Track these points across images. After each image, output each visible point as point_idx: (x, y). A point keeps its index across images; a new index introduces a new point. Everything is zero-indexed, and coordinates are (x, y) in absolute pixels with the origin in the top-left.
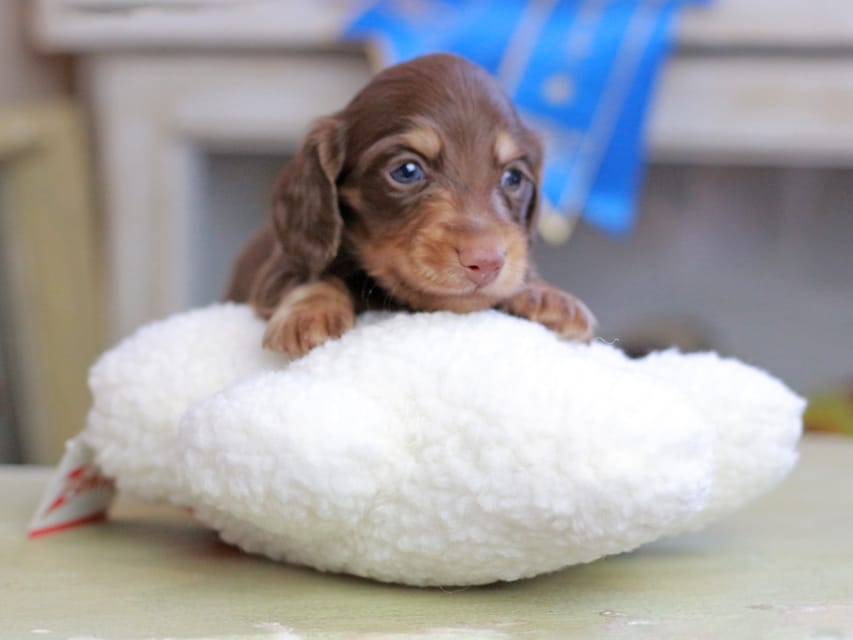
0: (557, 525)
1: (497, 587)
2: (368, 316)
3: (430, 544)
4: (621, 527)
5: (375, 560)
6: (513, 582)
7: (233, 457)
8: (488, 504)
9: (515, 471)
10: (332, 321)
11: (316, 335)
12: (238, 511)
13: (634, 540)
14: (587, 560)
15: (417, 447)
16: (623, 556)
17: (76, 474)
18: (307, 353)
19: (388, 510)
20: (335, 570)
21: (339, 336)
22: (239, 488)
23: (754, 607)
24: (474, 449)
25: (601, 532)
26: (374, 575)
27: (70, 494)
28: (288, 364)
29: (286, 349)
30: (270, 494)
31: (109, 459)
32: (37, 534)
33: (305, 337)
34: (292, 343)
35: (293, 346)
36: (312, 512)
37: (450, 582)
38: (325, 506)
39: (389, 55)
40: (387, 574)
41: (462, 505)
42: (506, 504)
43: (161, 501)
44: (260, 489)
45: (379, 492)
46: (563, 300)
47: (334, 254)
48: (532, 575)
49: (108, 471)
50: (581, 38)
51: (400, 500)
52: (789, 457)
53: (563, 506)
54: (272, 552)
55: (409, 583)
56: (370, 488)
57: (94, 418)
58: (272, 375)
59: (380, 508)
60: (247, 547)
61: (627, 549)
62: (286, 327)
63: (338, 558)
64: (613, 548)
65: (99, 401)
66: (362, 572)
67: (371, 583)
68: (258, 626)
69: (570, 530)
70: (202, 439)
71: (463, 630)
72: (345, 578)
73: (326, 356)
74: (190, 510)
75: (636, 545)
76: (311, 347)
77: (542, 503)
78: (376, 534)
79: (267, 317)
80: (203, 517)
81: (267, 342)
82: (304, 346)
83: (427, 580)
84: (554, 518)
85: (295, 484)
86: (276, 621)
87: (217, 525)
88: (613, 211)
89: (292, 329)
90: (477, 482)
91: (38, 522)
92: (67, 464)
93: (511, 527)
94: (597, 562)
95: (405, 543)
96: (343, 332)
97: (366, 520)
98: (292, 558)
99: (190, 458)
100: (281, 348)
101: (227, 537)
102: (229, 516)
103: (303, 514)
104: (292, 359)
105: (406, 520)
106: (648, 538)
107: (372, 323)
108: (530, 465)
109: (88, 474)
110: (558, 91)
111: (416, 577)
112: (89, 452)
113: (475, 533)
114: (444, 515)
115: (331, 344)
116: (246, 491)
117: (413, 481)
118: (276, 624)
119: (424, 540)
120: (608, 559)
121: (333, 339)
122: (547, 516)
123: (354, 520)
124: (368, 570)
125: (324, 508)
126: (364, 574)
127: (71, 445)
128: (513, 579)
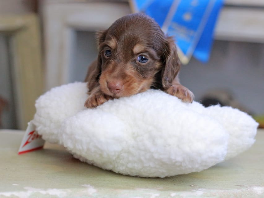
0: (177, 164)
1: (158, 178)
4: (197, 166)
5: (121, 169)
7: (77, 137)
8: (156, 156)
9: (165, 147)
11: (102, 99)
12: (78, 153)
15: (135, 137)
17: (32, 133)
19: (125, 155)
20: (108, 170)
22: (79, 147)
23: (238, 186)
24: (153, 139)
25: (190, 167)
30: (88, 149)
31: (40, 130)
33: (99, 100)
35: (95, 103)
36: (101, 155)
40: (124, 173)
42: (162, 157)
44: (85, 148)
45: (122, 149)
46: (184, 91)
48: (169, 176)
49: (40, 133)
51: (129, 152)
52: (252, 141)
53: (179, 159)
56: (119, 149)
57: (36, 116)
59: (122, 154)
60: (81, 160)
63: (110, 167)
65: (38, 111)
67: (120, 175)
68: (83, 186)
69: (181, 165)
70: (68, 130)
71: (147, 189)
72: (111, 172)
77: (173, 157)
78: (121, 162)
81: (86, 104)
82: (99, 102)
84: (176, 162)
86: (89, 184)
88: (203, 56)
89: (94, 98)
90: (153, 149)
92: (29, 130)
93: (162, 163)
95: (130, 166)
97: (118, 157)
99: (64, 136)
100: (91, 105)
101: (76, 157)
103: (98, 156)
105: (131, 158)
108: (170, 145)
110: (187, 17)
112: (34, 127)
113: (152, 164)
114: (142, 158)
116: (81, 148)
117: (133, 147)
118: (89, 185)
119: (136, 165)
122: (174, 161)
123: (114, 158)
124: (118, 172)
125: (105, 155)
126: (117, 173)
127: (29, 123)
128: (163, 177)
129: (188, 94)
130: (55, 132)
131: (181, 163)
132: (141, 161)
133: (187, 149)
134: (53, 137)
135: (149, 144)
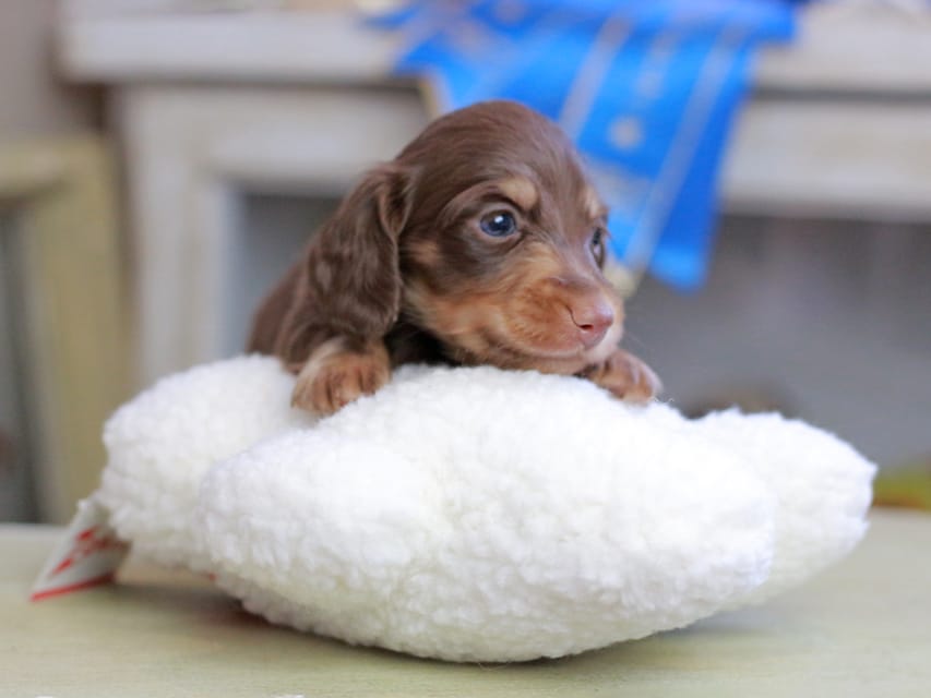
0: (605, 598)
1: (540, 664)
2: (406, 370)
3: (467, 617)
4: (674, 601)
5: (409, 633)
6: (558, 659)
7: (257, 522)
8: (531, 575)
9: (561, 540)
10: (365, 377)
11: (348, 391)
12: (262, 580)
13: (687, 616)
14: (638, 636)
15: (456, 513)
16: (676, 633)
17: (86, 535)
18: (338, 410)
19: (423, 580)
20: (366, 644)
21: (373, 392)
22: (263, 556)
24: (516, 516)
25: (652, 607)
26: (408, 649)
27: (79, 556)
28: (317, 421)
29: (317, 407)
30: (297, 562)
31: (124, 521)
32: (40, 597)
33: (337, 394)
34: (322, 400)
35: (324, 404)
36: (341, 582)
37: (490, 658)
38: (355, 575)
39: (447, 99)
40: (422, 648)
41: (503, 577)
42: (550, 576)
43: (181, 567)
44: (285, 557)
45: (413, 561)
46: (628, 365)
47: (395, 319)
49: (123, 533)
50: (651, 77)
51: (436, 570)
52: (858, 526)
53: (611, 579)
54: (299, 622)
55: (445, 658)
56: (404, 557)
57: (108, 476)
58: (300, 432)
59: (414, 579)
60: (272, 616)
61: (681, 625)
62: (315, 384)
63: (370, 630)
64: (665, 624)
65: (114, 459)
66: (395, 646)
67: (404, 657)
69: (618, 604)
70: (224, 501)
72: (377, 651)
73: (358, 414)
74: (212, 577)
75: (690, 621)
76: (343, 403)
77: (589, 575)
78: (410, 606)
79: (296, 372)
80: (223, 584)
81: (296, 400)
82: (336, 403)
83: (465, 655)
84: (602, 591)
85: (324, 551)
87: (240, 593)
88: (683, 266)
89: (322, 386)
90: (519, 552)
91: (42, 585)
92: (78, 524)
93: (553, 600)
94: (649, 638)
95: (441, 616)
96: (378, 388)
97: (400, 590)
98: (320, 630)
99: (212, 524)
100: (310, 406)
101: (250, 606)
102: (252, 585)
103: (331, 584)
104: (322, 416)
105: (443, 591)
106: (704, 613)
107: (408, 379)
108: (576, 535)
109: (99, 535)
110: (625, 135)
111: (454, 653)
112: (103, 514)
113: (517, 606)
114: (484, 587)
115: (363, 401)
116: (271, 560)
117: (450, 550)
119: (461, 614)
120: (661, 635)
121: (367, 395)
122: (594, 588)
123: (387, 591)
124: (402, 644)
125: (355, 578)
126: (397, 648)
127: (83, 505)
128: (557, 656)
129: (642, 376)
130: (178, 523)
131: (618, 592)
132: (478, 597)
133: (637, 545)
134: (172, 543)
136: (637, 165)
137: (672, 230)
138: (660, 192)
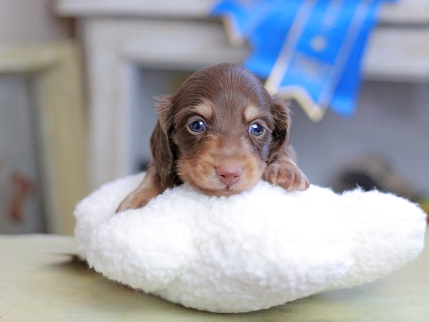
15: (197, 244)
19: (188, 277)
41: (218, 275)
45: (181, 267)
46: (288, 171)
50: (330, 17)
51: (192, 271)
85: (132, 266)
88: (345, 106)
110: (318, 44)
113: (226, 287)
114: (212, 279)
117: (197, 262)
119: (205, 291)
128: (257, 310)
129: (296, 175)
132: (210, 284)
135: (216, 255)
136: (323, 58)
137: (341, 88)
138: (334, 70)
